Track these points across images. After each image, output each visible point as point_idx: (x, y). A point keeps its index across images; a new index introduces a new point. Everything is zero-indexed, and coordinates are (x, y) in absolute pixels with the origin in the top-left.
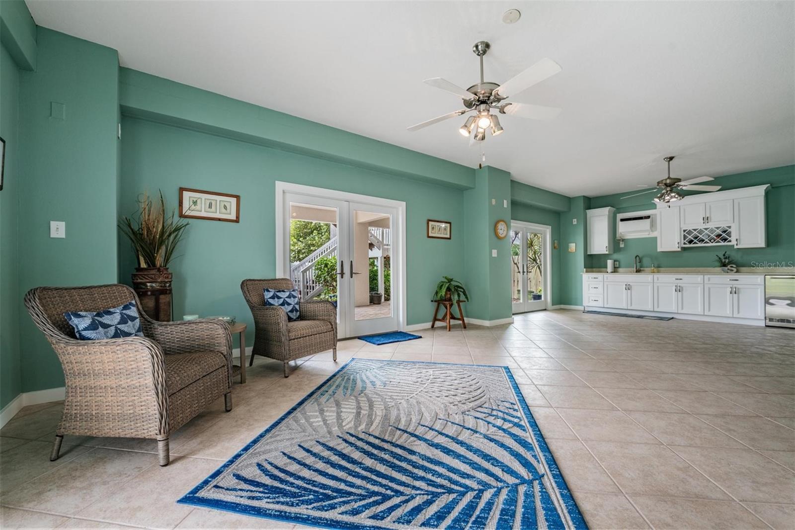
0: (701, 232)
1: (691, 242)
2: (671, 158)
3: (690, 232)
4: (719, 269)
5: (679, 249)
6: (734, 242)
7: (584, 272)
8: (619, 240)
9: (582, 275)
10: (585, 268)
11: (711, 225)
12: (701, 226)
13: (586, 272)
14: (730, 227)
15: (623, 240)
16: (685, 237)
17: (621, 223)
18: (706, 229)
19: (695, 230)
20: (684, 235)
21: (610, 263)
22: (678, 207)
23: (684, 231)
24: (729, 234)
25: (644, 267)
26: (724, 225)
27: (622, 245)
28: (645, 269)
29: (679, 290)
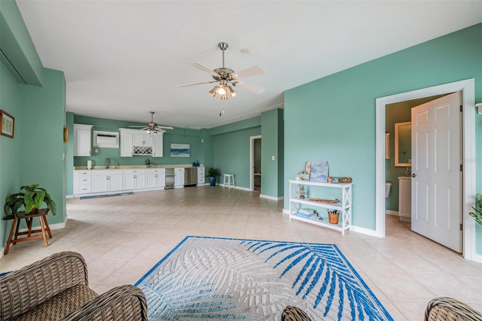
0: (141, 148)
1: (136, 152)
2: (154, 113)
3: (136, 148)
4: (145, 166)
5: (132, 156)
6: (153, 154)
7: (73, 170)
8: (96, 148)
9: (73, 171)
10: (74, 166)
11: (145, 146)
12: (141, 145)
13: (75, 169)
14: (152, 147)
15: (98, 148)
16: (134, 150)
17: (98, 137)
18: (143, 147)
19: (139, 147)
20: (134, 149)
21: (89, 163)
22: (132, 134)
23: (134, 147)
24: (151, 150)
25: (110, 165)
26: (149, 146)
27: (97, 151)
28: (111, 166)
29: (135, 177)
